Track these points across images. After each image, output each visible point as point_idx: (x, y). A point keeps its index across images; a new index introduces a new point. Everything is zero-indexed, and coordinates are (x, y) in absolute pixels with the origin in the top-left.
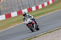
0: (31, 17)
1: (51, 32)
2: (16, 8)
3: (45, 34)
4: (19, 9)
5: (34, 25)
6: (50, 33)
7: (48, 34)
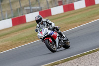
0: (51, 24)
5: (57, 40)
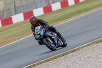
1: (100, 42)
2: (41, 1)
3: (89, 45)
4: (46, 2)
6: (98, 44)
7: (95, 45)
